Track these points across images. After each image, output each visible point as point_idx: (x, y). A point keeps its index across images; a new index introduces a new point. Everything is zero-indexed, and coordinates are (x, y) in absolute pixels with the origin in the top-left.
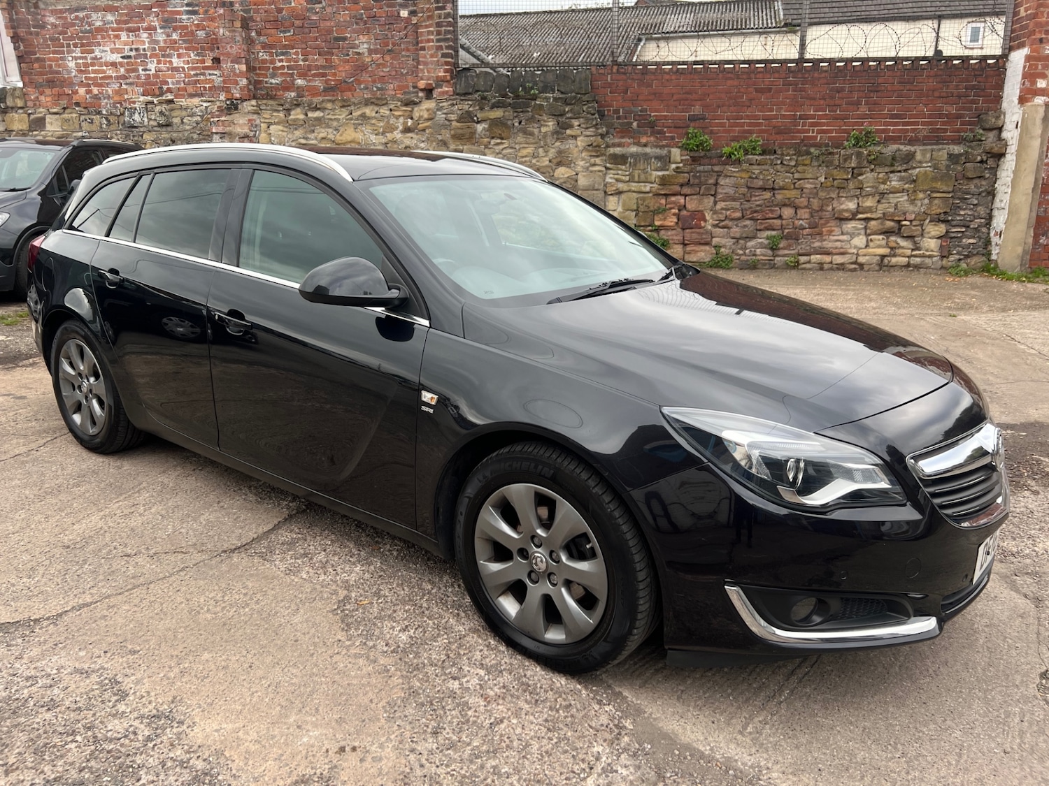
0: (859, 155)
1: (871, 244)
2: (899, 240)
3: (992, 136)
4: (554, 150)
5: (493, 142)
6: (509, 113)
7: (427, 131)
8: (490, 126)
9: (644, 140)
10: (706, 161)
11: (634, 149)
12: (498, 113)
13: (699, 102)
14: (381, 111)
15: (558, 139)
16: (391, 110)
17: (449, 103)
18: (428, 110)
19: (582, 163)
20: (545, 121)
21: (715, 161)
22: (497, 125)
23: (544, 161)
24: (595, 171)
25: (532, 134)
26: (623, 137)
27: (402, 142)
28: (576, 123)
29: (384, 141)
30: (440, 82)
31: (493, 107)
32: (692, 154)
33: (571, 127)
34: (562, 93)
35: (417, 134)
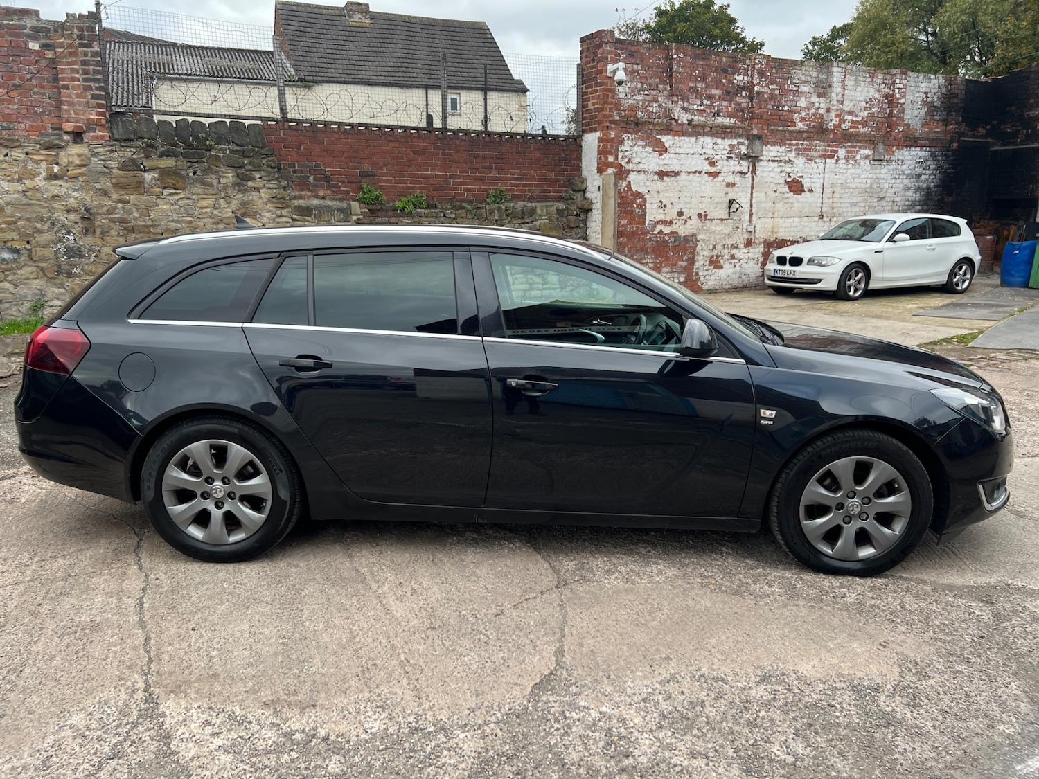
0: (499, 209)
1: (516, 282)
2: (534, 277)
3: (579, 195)
4: (236, 201)
5: (166, 192)
6: (182, 163)
7: (80, 179)
8: (161, 175)
9: (321, 193)
10: (383, 213)
11: (316, 202)
12: (169, 163)
13: (368, 161)
14: (13, 154)
15: (239, 190)
16: (27, 154)
17: (107, 149)
18: (79, 156)
19: (268, 215)
20: (223, 172)
21: (390, 213)
22: (169, 174)
23: (226, 213)
24: (282, 222)
25: (211, 185)
26: (302, 190)
27: (47, 191)
28: (257, 176)
29: (20, 189)
30: (92, 125)
31: (162, 155)
32: (370, 207)
33: (253, 179)
34: (237, 145)
35: (67, 182)
